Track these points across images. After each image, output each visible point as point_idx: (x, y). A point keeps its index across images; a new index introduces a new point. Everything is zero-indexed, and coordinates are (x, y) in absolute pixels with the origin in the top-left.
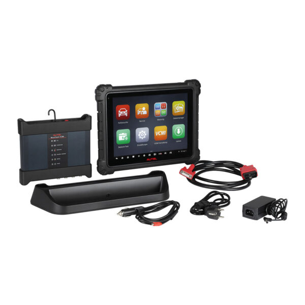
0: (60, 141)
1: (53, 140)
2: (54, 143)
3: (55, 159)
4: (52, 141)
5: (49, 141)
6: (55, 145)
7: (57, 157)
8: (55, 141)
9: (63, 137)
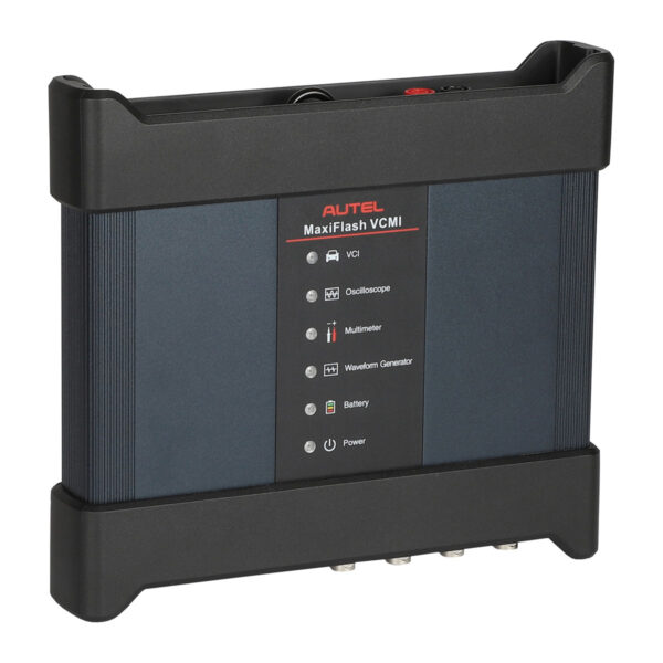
0: (374, 256)
1: (321, 245)
2: (324, 276)
3: (331, 405)
4: (311, 257)
5: (288, 254)
6: (332, 294)
7: (344, 386)
8: (333, 257)
9: (394, 222)
